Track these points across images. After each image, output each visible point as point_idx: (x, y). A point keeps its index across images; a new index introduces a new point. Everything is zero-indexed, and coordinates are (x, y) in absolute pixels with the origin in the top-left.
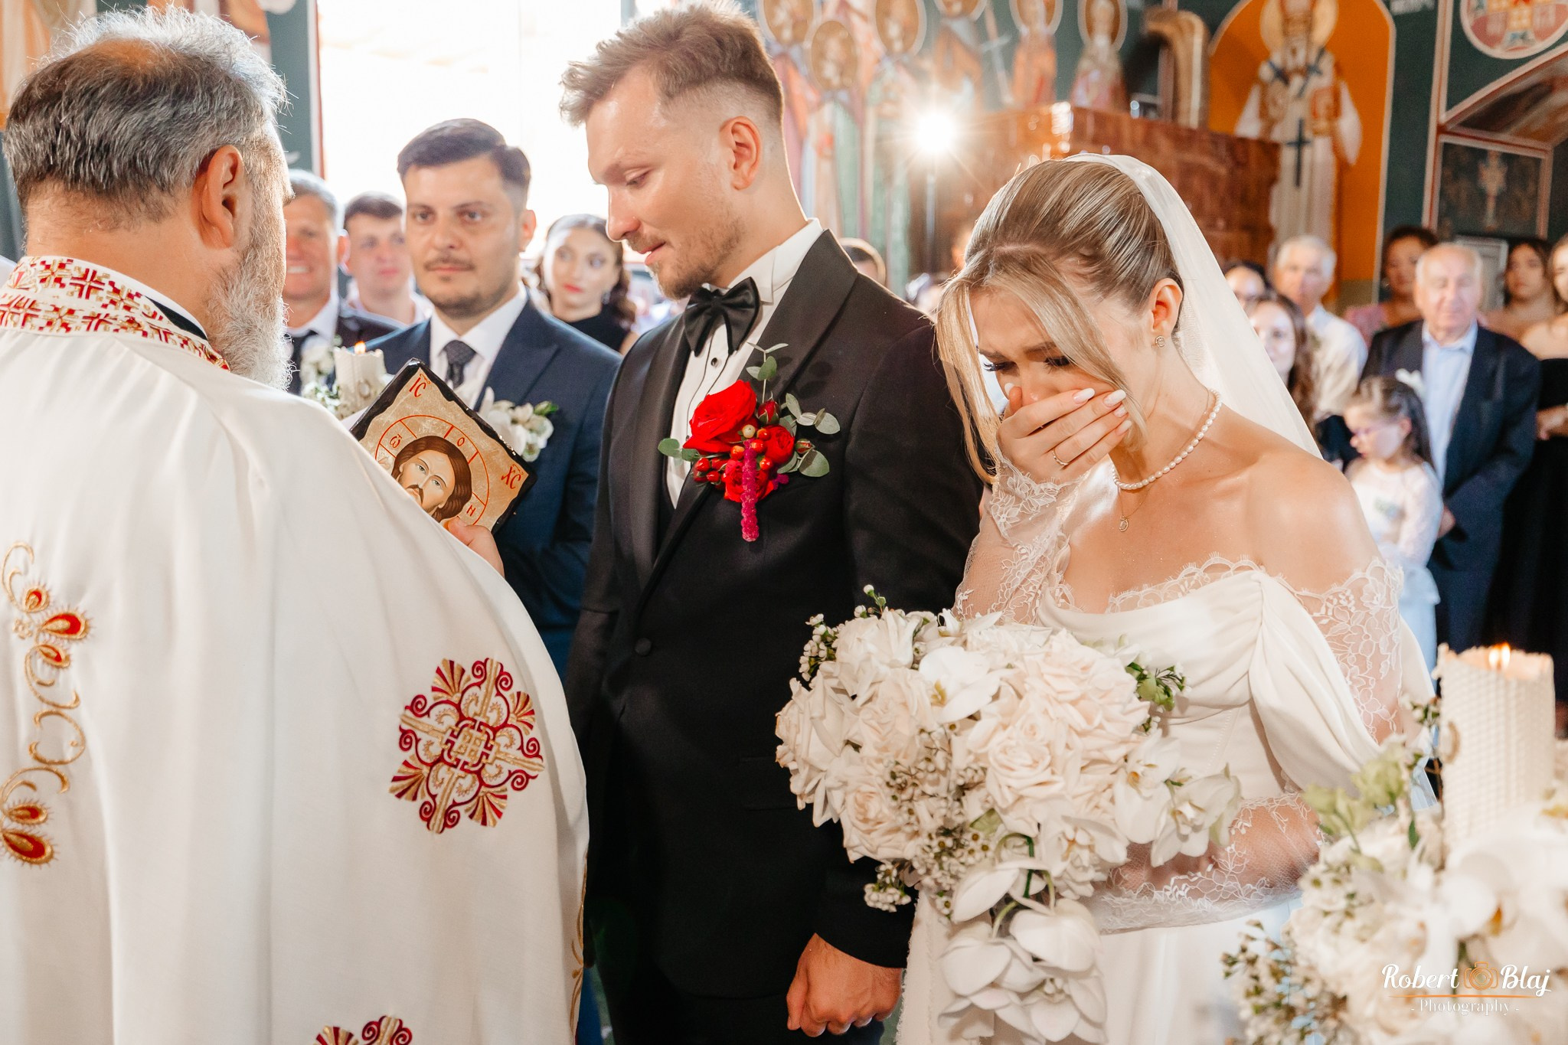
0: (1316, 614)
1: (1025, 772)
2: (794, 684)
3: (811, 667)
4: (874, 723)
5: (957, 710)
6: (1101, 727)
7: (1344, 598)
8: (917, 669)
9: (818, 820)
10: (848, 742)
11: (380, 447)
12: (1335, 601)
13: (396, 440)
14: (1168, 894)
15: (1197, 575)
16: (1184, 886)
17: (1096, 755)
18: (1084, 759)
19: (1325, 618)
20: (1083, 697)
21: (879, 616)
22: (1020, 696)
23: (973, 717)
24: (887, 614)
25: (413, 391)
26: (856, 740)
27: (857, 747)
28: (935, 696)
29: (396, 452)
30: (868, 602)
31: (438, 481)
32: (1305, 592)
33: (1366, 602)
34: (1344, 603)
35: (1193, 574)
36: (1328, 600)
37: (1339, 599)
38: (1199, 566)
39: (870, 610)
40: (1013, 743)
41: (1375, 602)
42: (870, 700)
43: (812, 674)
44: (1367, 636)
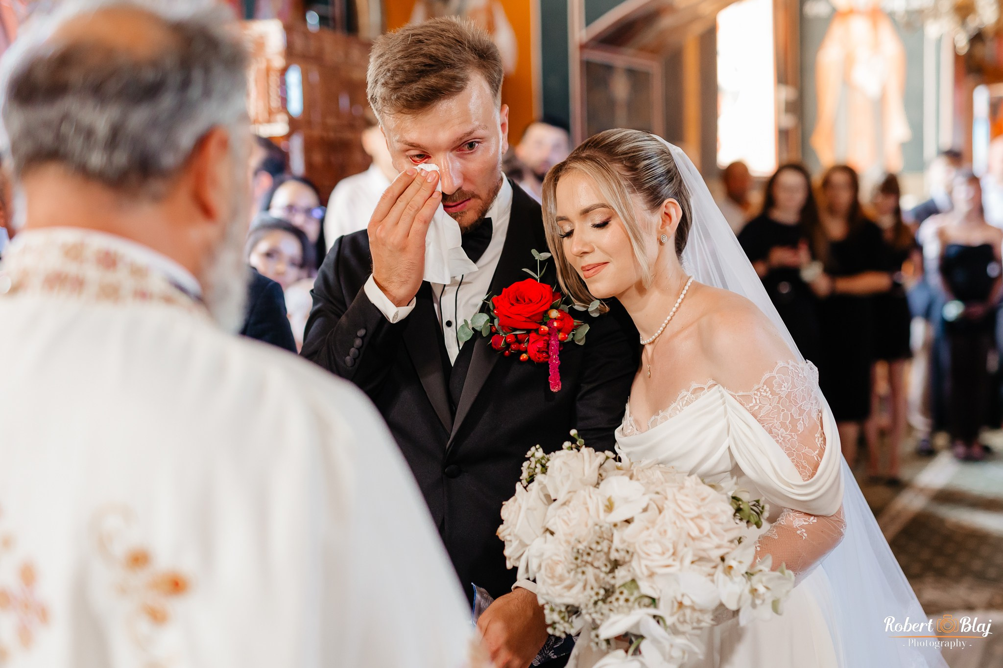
0: (750, 405)
1: (656, 557)
3: (528, 478)
4: (565, 518)
5: (618, 515)
6: (708, 536)
7: (763, 391)
8: (598, 488)
10: (547, 530)
12: (759, 394)
17: (703, 554)
18: (694, 555)
19: (756, 406)
20: (699, 517)
21: (579, 450)
22: (660, 512)
23: (628, 521)
24: (584, 450)
26: (552, 529)
27: (552, 533)
28: (607, 506)
30: (573, 440)
32: (741, 393)
33: (777, 390)
34: (764, 394)
35: (685, 396)
36: (755, 394)
37: (760, 392)
39: (574, 446)
40: (651, 539)
41: (783, 389)
42: (564, 504)
43: (531, 480)
44: (783, 410)
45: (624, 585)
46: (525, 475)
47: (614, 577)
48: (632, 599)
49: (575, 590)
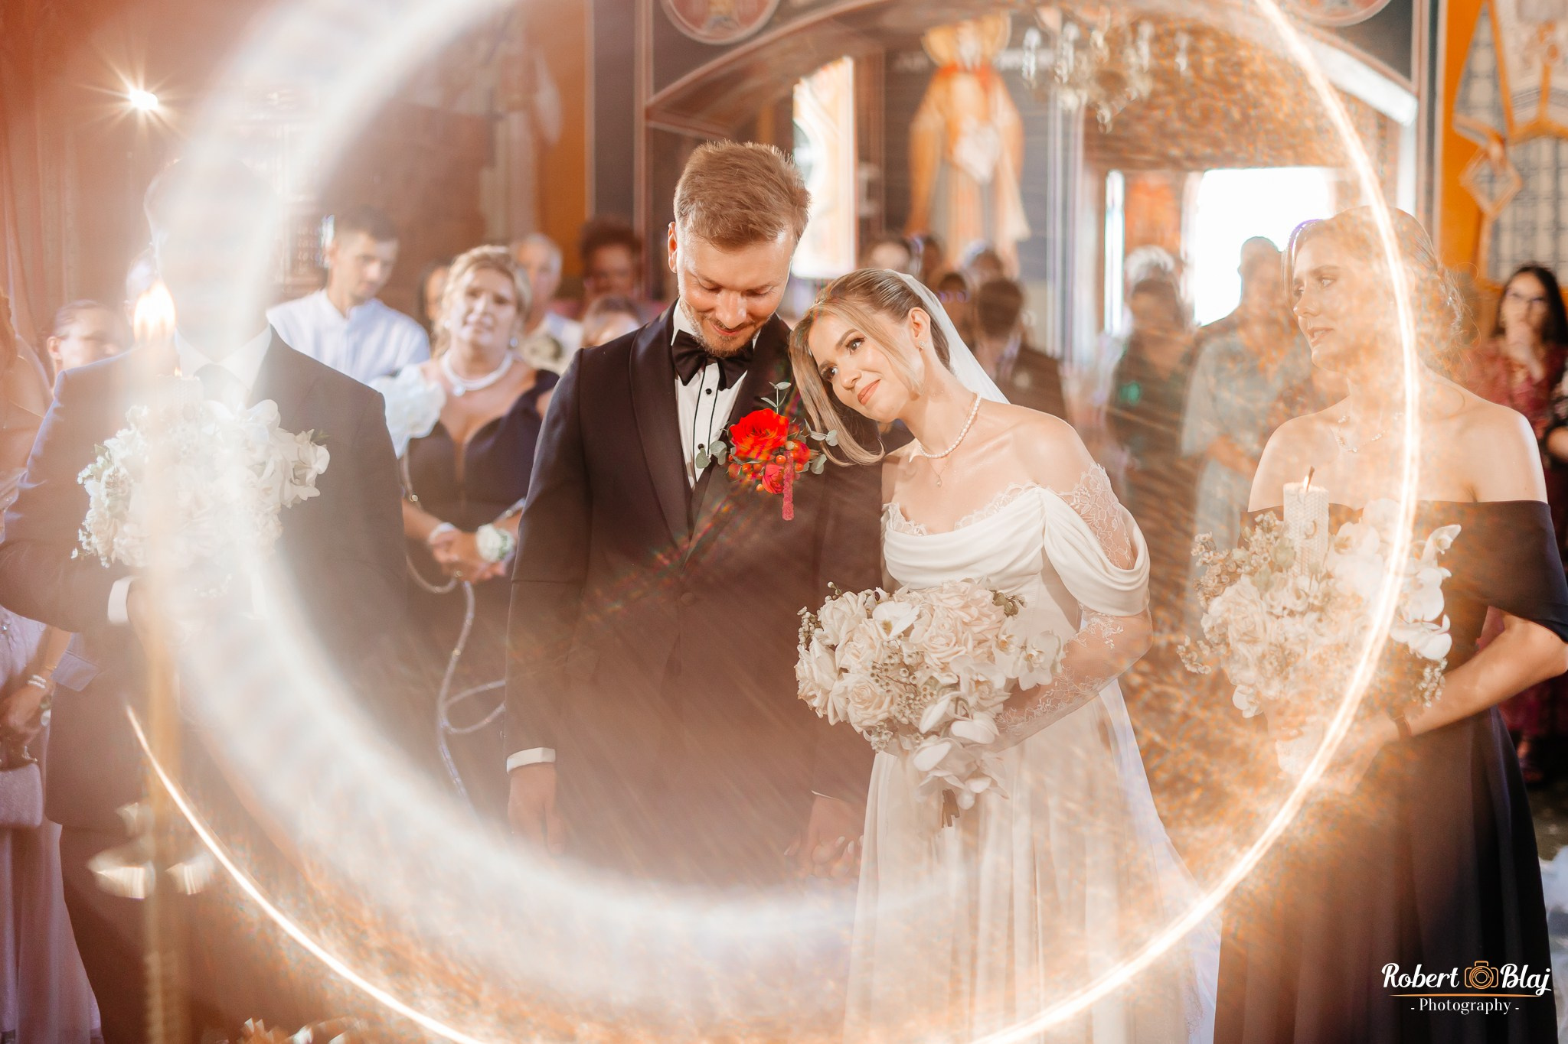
0: (1072, 504)
1: (944, 648)
2: (801, 648)
3: (807, 639)
5: (897, 630)
7: (1083, 490)
8: (871, 619)
9: (832, 722)
10: (841, 671)
12: (1079, 493)
14: (1041, 709)
15: (1004, 497)
17: (981, 637)
19: (1078, 505)
21: (840, 598)
22: (933, 614)
23: (908, 631)
24: (845, 596)
26: (845, 667)
27: (846, 670)
28: (886, 627)
32: (1063, 493)
33: (1094, 490)
34: (1084, 493)
35: (1001, 497)
36: (1076, 494)
37: (1081, 491)
38: (1004, 492)
40: (933, 636)
41: (1098, 488)
42: (847, 644)
43: (809, 641)
44: (1100, 509)
45: (926, 683)
46: (802, 639)
47: (914, 678)
48: (935, 692)
49: (885, 706)
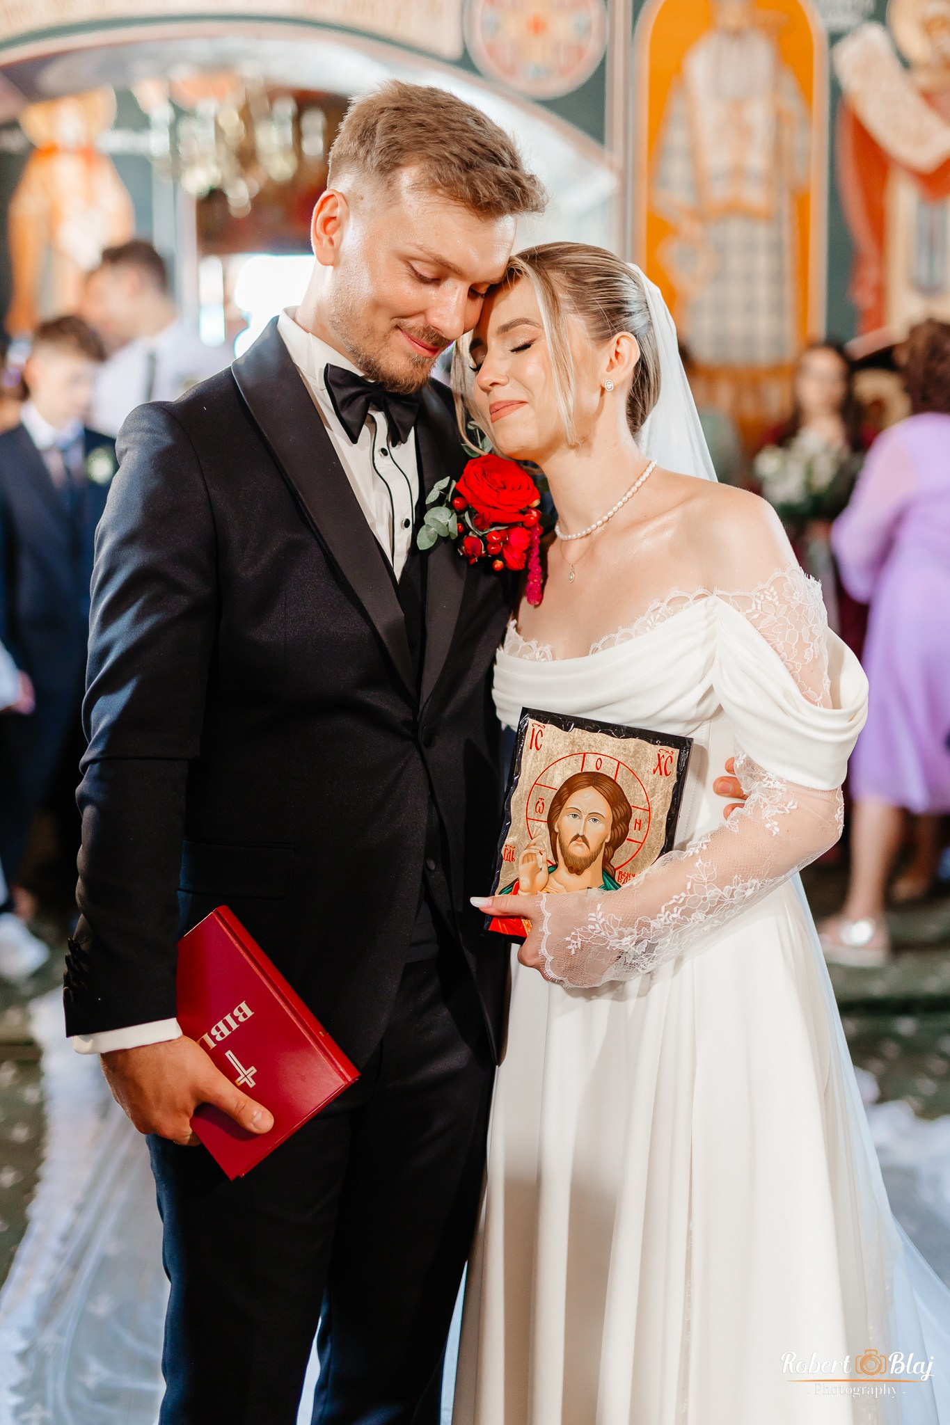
0: (749, 612)
7: (769, 593)
11: (529, 821)
12: (761, 597)
13: (540, 805)
15: (662, 609)
16: (675, 909)
19: (755, 613)
25: (534, 747)
29: (544, 817)
31: (594, 817)
32: (737, 593)
33: (787, 598)
34: (770, 599)
35: (658, 608)
36: (756, 596)
38: (662, 601)
44: (790, 627)
